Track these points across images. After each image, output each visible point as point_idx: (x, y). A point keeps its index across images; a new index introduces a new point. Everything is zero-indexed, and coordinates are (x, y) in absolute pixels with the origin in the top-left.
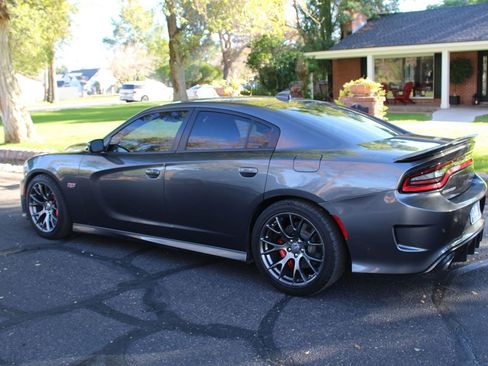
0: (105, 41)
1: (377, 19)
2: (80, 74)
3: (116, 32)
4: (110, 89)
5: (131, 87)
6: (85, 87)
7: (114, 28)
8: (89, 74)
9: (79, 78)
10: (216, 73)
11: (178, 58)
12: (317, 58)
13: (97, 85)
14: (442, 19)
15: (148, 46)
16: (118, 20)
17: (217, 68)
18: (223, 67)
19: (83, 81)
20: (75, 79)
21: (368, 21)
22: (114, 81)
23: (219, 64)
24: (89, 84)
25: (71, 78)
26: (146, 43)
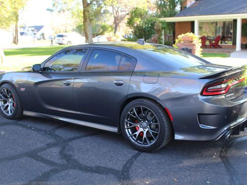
0: (48, 10)
2: (33, 29)
3: (54, 5)
5: (62, 36)
6: (36, 36)
7: (53, 3)
8: (39, 28)
9: (33, 31)
10: (110, 29)
11: (88, 21)
12: (166, 21)
13: (43, 35)
15: (72, 13)
17: (111, 26)
18: (114, 26)
19: (35, 32)
20: (30, 32)
21: (196, 1)
23: (113, 24)
24: (39, 34)
25: (28, 31)
26: (71, 11)
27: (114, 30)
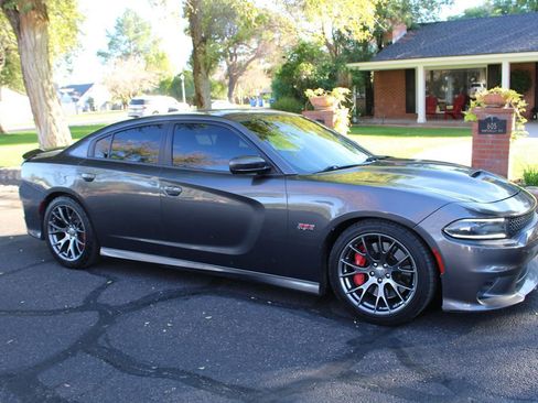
0: (99, 54)
1: (417, 29)
2: (72, 90)
3: (111, 44)
4: (104, 106)
5: (141, 102)
6: (78, 103)
7: (109, 40)
8: (83, 89)
9: (70, 94)
10: (219, 87)
12: (361, 69)
13: (90, 101)
14: (490, 28)
15: (147, 59)
16: (113, 32)
17: (220, 83)
18: (227, 82)
19: (75, 97)
20: (66, 95)
21: (408, 30)
22: (108, 97)
23: (223, 78)
24: (83, 100)
25: (62, 94)
26: (143, 57)
27: (227, 90)
